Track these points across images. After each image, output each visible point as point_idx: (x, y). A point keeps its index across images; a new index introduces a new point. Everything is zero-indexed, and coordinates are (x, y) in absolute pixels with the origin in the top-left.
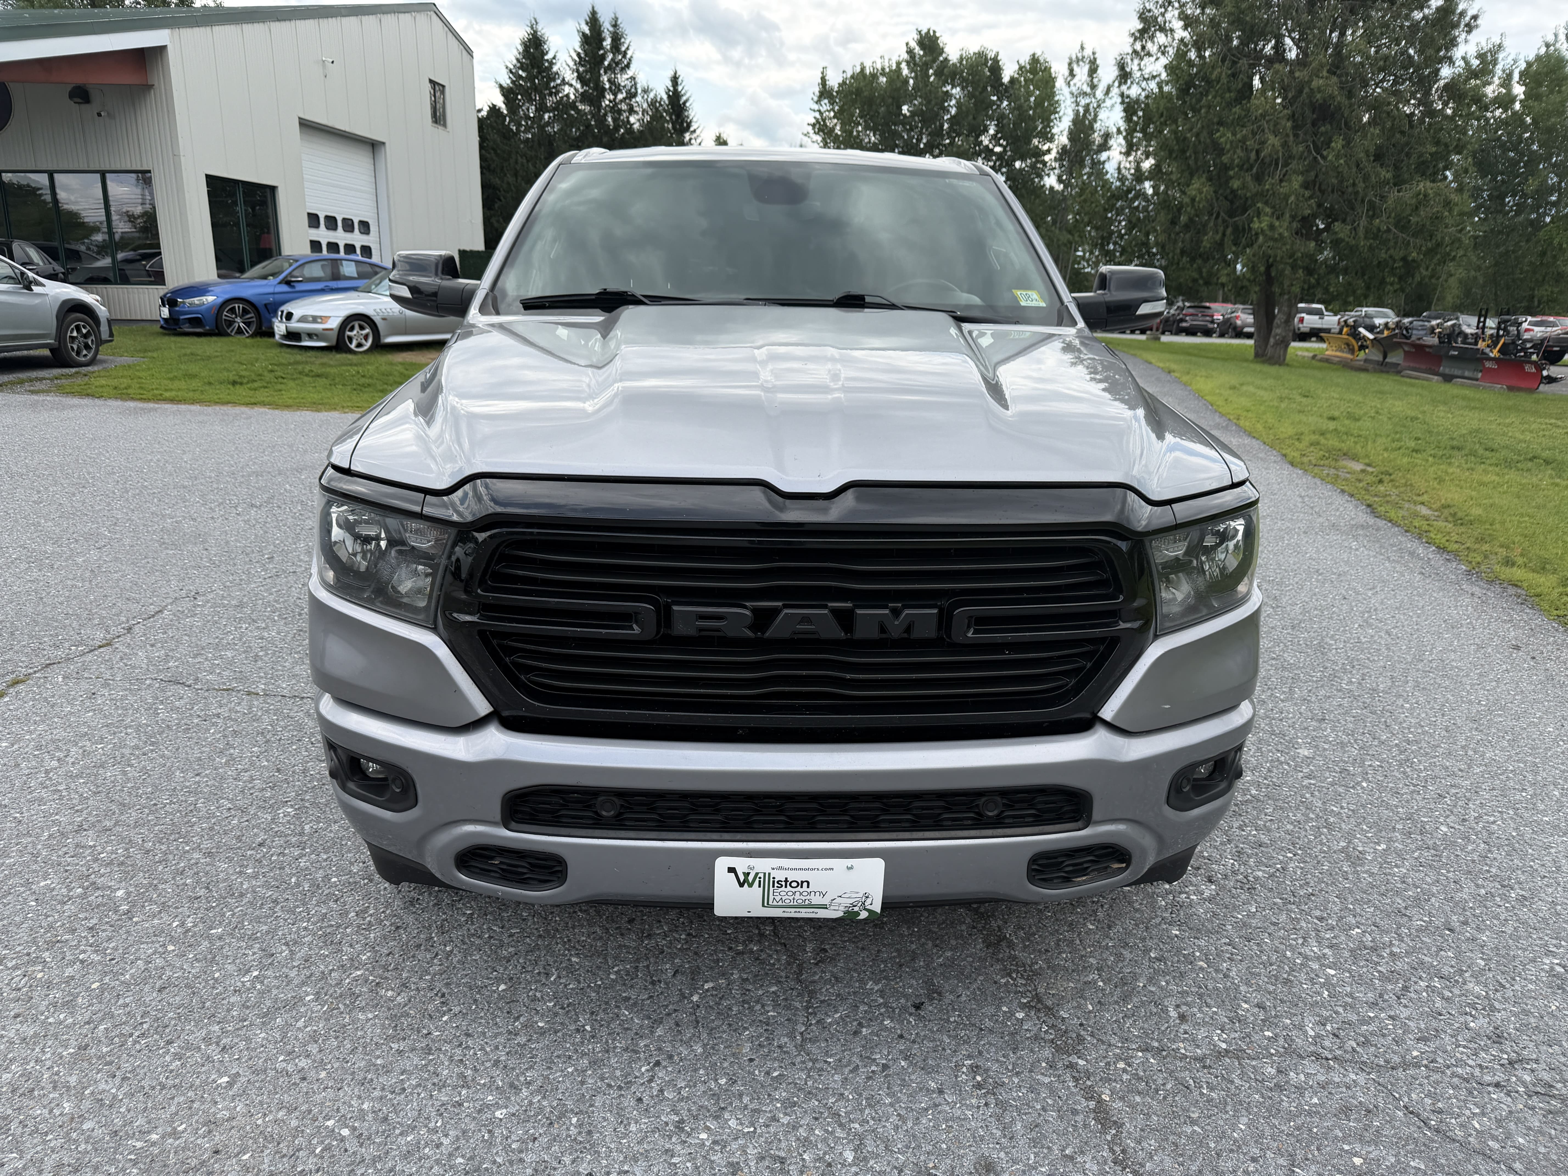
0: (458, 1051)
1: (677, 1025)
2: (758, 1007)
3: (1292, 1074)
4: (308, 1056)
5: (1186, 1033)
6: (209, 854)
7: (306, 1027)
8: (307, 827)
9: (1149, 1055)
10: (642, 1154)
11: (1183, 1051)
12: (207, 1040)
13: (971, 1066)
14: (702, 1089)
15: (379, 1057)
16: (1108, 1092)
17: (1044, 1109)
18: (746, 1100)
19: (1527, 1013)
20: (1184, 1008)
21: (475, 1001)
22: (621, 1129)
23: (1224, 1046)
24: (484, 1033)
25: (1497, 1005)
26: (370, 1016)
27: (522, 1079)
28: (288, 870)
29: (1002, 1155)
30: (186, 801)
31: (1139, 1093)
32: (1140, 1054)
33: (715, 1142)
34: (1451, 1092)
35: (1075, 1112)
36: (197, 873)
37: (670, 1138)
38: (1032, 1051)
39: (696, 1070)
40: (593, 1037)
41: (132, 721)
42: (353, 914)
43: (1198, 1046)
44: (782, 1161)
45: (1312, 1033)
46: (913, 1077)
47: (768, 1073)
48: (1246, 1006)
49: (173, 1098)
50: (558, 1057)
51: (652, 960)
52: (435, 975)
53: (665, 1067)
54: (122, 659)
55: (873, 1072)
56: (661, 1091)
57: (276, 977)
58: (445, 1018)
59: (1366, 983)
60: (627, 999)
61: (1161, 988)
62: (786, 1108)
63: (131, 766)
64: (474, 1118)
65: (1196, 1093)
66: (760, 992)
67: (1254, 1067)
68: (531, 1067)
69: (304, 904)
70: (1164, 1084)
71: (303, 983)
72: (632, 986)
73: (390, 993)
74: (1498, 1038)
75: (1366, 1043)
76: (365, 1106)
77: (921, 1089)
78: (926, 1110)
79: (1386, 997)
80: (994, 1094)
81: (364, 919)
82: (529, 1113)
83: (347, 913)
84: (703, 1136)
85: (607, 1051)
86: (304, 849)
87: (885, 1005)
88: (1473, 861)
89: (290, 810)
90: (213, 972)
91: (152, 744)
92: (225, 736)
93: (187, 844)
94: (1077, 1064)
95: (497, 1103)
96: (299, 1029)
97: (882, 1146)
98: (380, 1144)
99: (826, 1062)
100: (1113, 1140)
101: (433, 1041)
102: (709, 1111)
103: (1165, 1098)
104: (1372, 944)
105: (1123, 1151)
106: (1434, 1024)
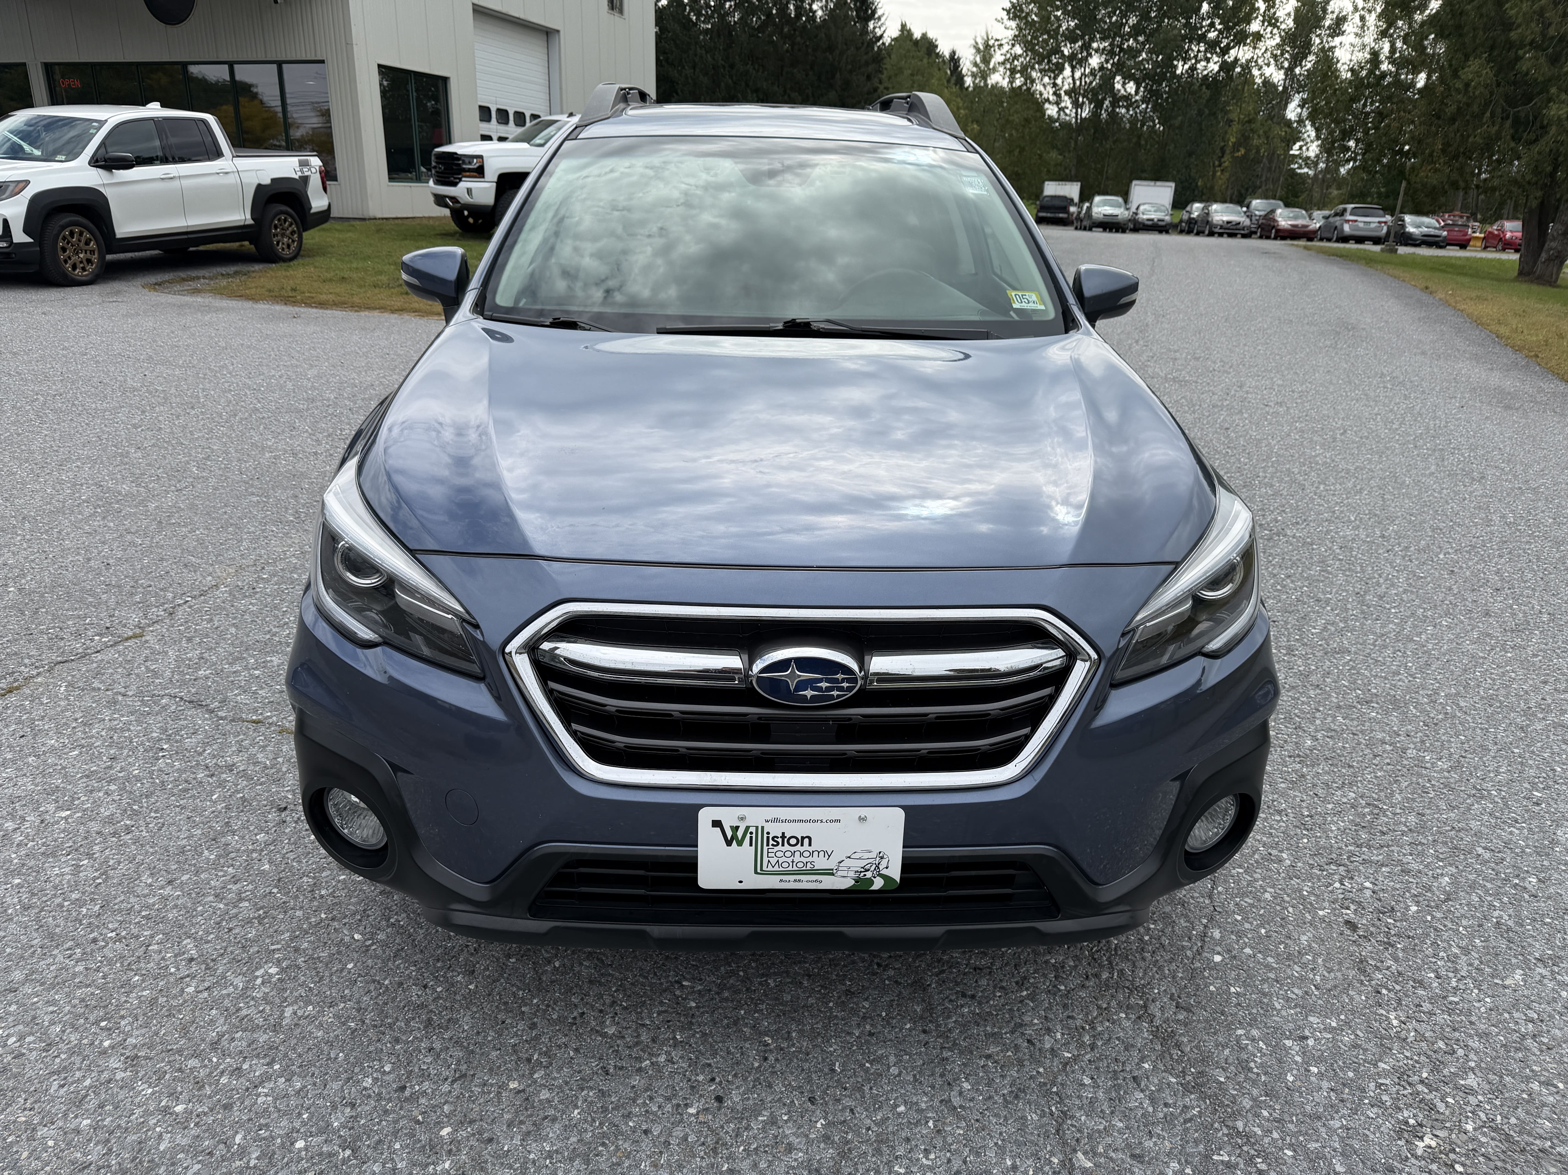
6: (133, 1061)
8: (288, 1012)
28: (236, 1112)
30: (137, 937)
36: (101, 1106)
41: (122, 770)
54: (146, 659)
63: (90, 856)
86: (270, 1064)
89: (274, 970)
91: (133, 815)
92: (227, 808)
93: (109, 1032)
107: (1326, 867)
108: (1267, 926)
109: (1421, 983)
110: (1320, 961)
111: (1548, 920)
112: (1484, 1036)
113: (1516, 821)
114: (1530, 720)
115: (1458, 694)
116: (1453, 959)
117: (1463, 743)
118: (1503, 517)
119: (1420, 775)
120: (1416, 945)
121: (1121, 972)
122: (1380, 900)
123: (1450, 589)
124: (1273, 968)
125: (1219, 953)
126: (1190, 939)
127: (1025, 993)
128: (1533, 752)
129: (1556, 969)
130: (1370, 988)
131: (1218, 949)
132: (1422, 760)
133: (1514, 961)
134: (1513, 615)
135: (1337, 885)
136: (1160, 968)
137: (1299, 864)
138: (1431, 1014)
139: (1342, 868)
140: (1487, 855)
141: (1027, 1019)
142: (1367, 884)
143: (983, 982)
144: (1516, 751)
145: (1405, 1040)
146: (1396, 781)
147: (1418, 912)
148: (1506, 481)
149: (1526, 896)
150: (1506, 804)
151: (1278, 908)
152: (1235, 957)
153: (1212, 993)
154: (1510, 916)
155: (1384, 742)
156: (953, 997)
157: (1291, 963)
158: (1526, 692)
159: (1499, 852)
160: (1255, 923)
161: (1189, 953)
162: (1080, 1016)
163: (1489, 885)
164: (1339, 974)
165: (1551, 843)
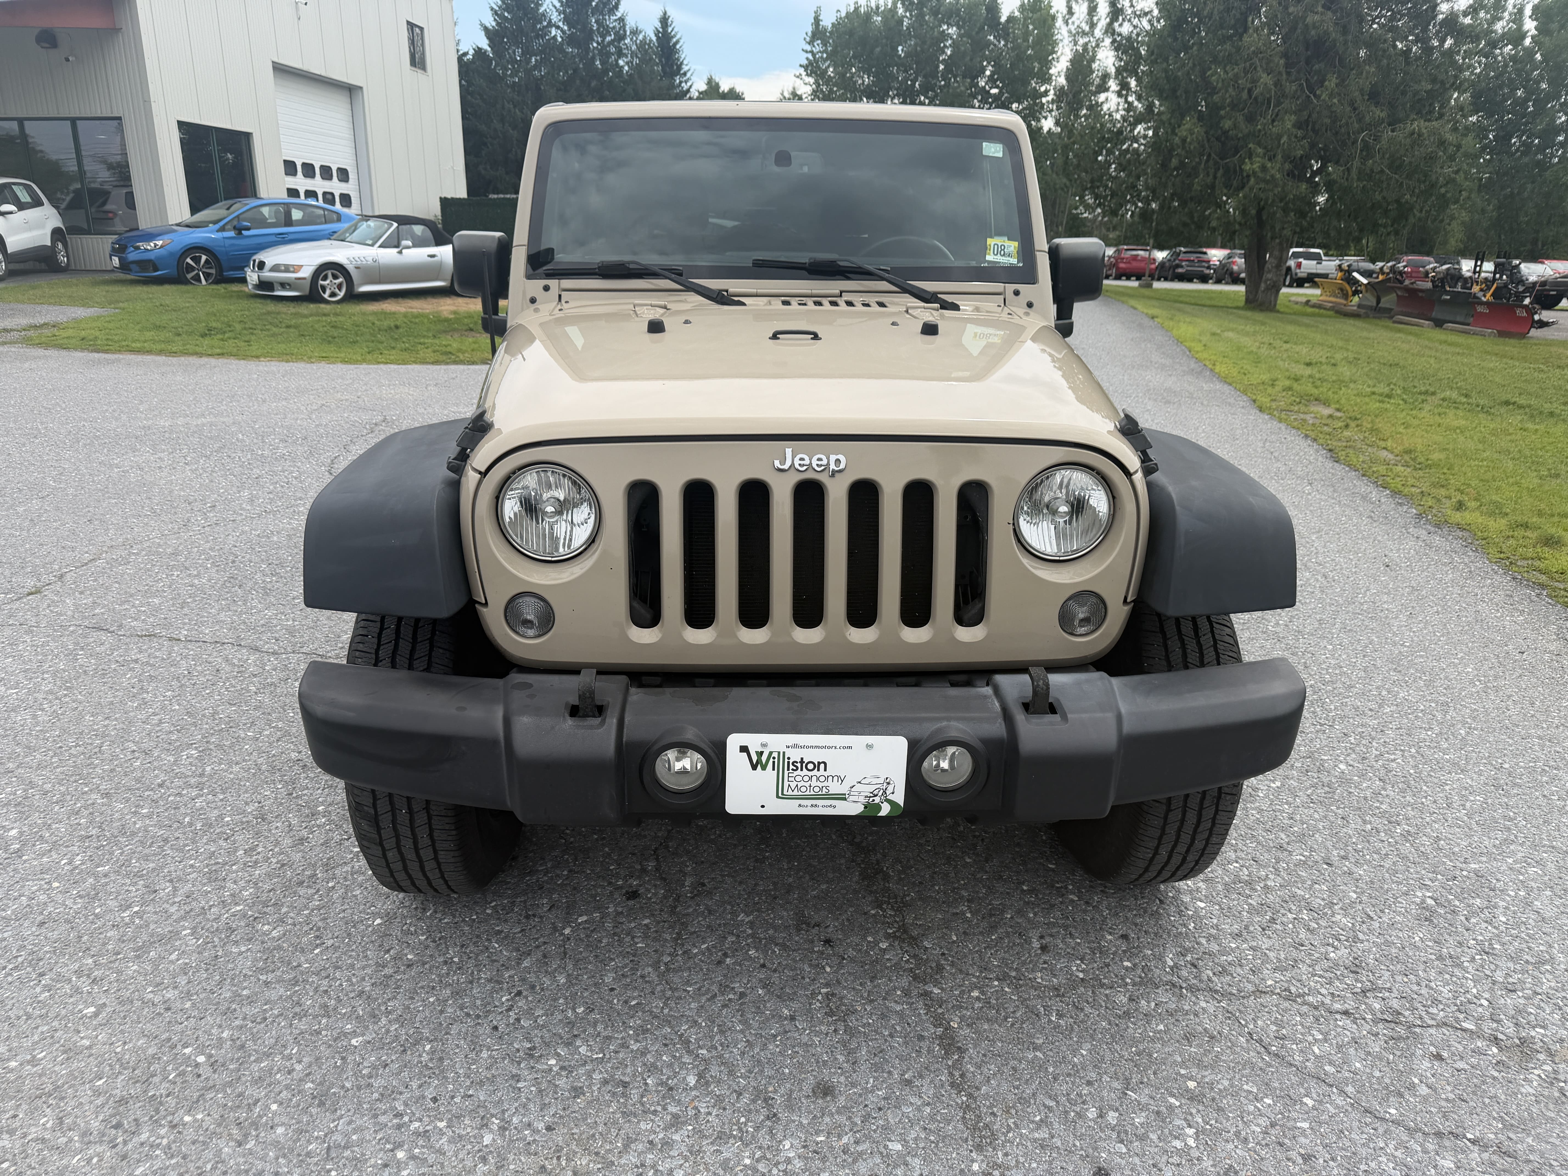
0: (325, 982)
1: (545, 956)
2: (628, 939)
3: (1143, 1002)
4: (176, 987)
5: (1045, 963)
6: (107, 795)
7: (178, 960)
8: (208, 769)
9: (1005, 985)
10: (488, 1079)
11: (1039, 980)
12: (79, 973)
13: (827, 994)
14: (560, 1017)
15: (245, 988)
16: (957, 1019)
17: (891, 1035)
18: (600, 1028)
19: (1388, 943)
20: (1048, 939)
21: (349, 935)
22: (473, 1055)
23: (1081, 975)
24: (352, 966)
25: (1361, 936)
26: (243, 949)
27: (383, 1008)
28: (182, 810)
29: (842, 1079)
30: (92, 744)
31: (988, 1020)
32: (996, 983)
33: (562, 1068)
34: (1298, 1019)
35: (921, 1038)
36: (92, 813)
37: (519, 1063)
38: (890, 980)
39: (555, 1000)
40: (459, 968)
41: (50, 667)
42: (242, 852)
43: (1055, 976)
44: (625, 1085)
45: (1171, 963)
46: (768, 1005)
47: (626, 1002)
48: (1110, 937)
49: (37, 1028)
50: (422, 987)
51: (530, 895)
52: (312, 911)
53: (526, 997)
54: (49, 606)
55: (730, 1000)
56: (518, 1020)
57: (156, 913)
58: (316, 951)
59: (1234, 915)
60: (500, 932)
61: (1029, 920)
62: (638, 1035)
64: (330, 1046)
65: (1044, 1020)
66: (633, 925)
67: (1106, 995)
68: (395, 998)
69: (194, 842)
70: (1014, 1012)
71: (183, 918)
72: (506, 921)
73: (266, 927)
74: (1355, 968)
75: (1224, 972)
76: (225, 1035)
77: (773, 1016)
78: (775, 1036)
79: (1252, 928)
80: (845, 1021)
81: (251, 856)
82: (384, 1041)
83: (236, 851)
84: (553, 1062)
85: (471, 982)
86: (201, 789)
87: (753, 936)
88: (1365, 798)
89: (194, 752)
90: (95, 908)
91: (67, 688)
92: (140, 681)
93: (86, 785)
94: (931, 992)
95: (355, 1031)
96: (172, 962)
97: (726, 1071)
98: (232, 1071)
99: (685, 990)
100: (953, 1065)
101: (302, 973)
102: (561, 1038)
103: (1012, 1025)
104: (1247, 878)
105: (962, 1076)
106: (1294, 954)
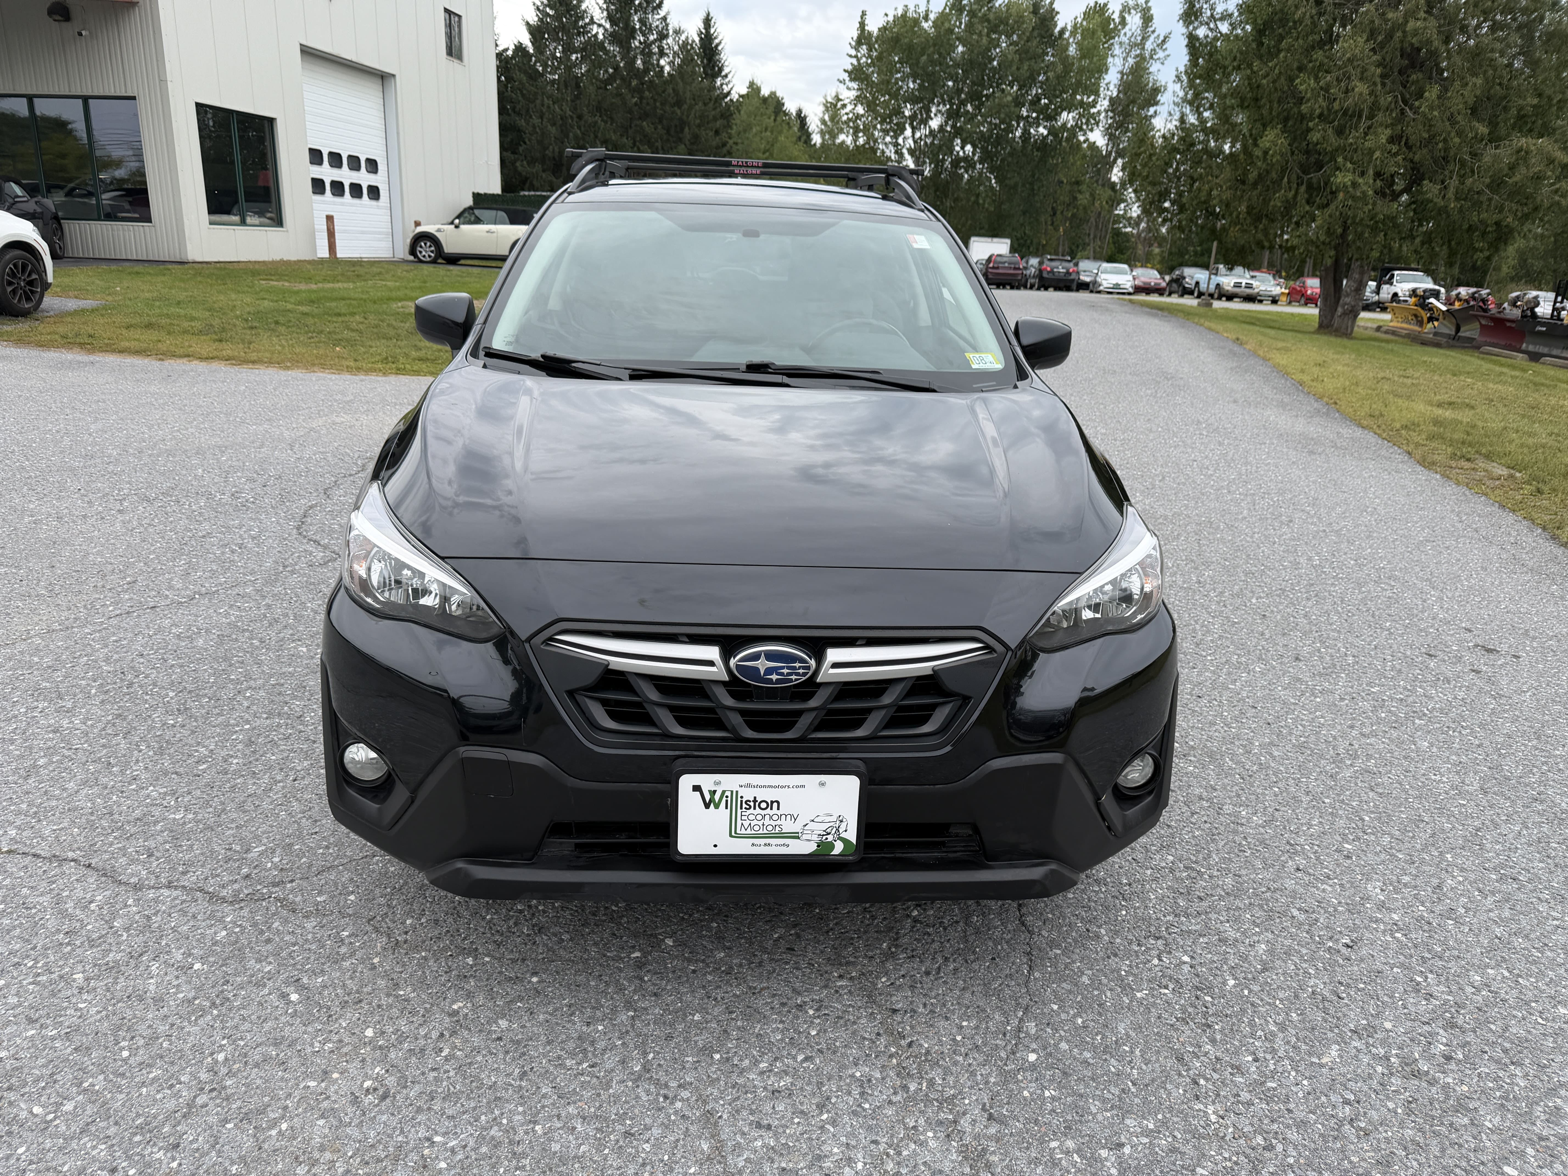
107: (1144, 941)
108: (1084, 1015)
109: (1238, 1069)
110: (1137, 1052)
111: (1362, 986)
112: (1302, 1125)
113: (1328, 877)
114: (1338, 767)
115: (1272, 744)
116: (1270, 1037)
117: (1276, 795)
118: (1310, 559)
119: (1235, 832)
120: (1233, 1024)
121: (931, 1083)
122: (1198, 975)
123: (1263, 634)
124: (1089, 1064)
125: (1033, 1051)
126: (1004, 1035)
127: (825, 1117)
128: (1343, 801)
129: (1371, 1041)
130: (1188, 1080)
131: (1034, 1046)
132: (1237, 815)
133: (1330, 1035)
134: (1321, 658)
135: (1156, 961)
136: (973, 1074)
137: (1118, 940)
138: (1250, 1104)
139: (1160, 942)
140: (1303, 917)
141: (826, 1148)
142: (1186, 959)
143: (780, 1107)
144: (1327, 801)
145: (1223, 1138)
146: (1213, 840)
147: (1234, 986)
148: (1312, 524)
149: (1341, 961)
150: (1318, 858)
151: (1096, 993)
152: (1050, 1054)
153: (1025, 1099)
154: (1325, 983)
155: (1201, 798)
156: (746, 1130)
157: (1108, 1057)
158: (1335, 738)
159: (1314, 912)
160: (1072, 1012)
161: (1003, 1054)
162: (884, 1140)
163: (1304, 951)
164: (1157, 1065)
165: (1362, 898)
